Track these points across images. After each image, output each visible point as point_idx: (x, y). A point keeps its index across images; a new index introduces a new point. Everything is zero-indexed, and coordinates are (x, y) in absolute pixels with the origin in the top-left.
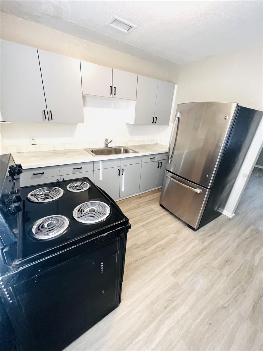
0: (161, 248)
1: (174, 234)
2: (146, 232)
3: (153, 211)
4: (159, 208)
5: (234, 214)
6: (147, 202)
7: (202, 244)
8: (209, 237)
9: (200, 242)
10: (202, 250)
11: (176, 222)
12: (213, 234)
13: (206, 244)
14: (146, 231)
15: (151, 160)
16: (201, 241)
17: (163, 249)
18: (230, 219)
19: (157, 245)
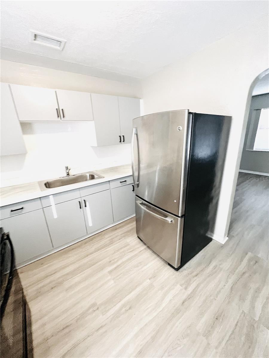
0: (128, 307)
1: (150, 279)
2: (112, 282)
3: (128, 247)
4: (136, 241)
5: (228, 238)
6: (123, 235)
7: (184, 290)
8: (196, 278)
9: (182, 288)
10: (183, 302)
11: (154, 259)
12: (200, 272)
13: (190, 289)
14: (113, 279)
15: (122, 184)
16: (184, 286)
17: (130, 308)
18: (222, 246)
19: (122, 302)
